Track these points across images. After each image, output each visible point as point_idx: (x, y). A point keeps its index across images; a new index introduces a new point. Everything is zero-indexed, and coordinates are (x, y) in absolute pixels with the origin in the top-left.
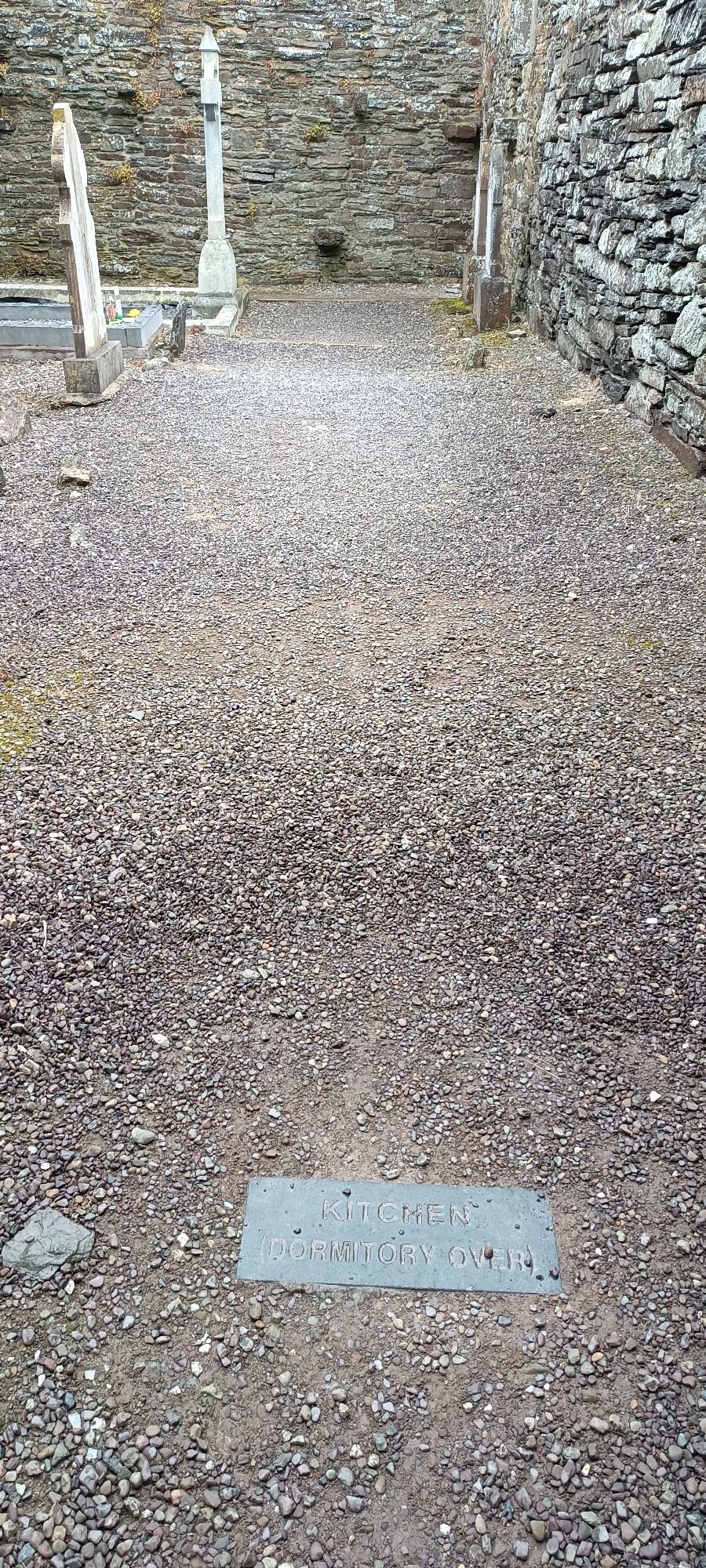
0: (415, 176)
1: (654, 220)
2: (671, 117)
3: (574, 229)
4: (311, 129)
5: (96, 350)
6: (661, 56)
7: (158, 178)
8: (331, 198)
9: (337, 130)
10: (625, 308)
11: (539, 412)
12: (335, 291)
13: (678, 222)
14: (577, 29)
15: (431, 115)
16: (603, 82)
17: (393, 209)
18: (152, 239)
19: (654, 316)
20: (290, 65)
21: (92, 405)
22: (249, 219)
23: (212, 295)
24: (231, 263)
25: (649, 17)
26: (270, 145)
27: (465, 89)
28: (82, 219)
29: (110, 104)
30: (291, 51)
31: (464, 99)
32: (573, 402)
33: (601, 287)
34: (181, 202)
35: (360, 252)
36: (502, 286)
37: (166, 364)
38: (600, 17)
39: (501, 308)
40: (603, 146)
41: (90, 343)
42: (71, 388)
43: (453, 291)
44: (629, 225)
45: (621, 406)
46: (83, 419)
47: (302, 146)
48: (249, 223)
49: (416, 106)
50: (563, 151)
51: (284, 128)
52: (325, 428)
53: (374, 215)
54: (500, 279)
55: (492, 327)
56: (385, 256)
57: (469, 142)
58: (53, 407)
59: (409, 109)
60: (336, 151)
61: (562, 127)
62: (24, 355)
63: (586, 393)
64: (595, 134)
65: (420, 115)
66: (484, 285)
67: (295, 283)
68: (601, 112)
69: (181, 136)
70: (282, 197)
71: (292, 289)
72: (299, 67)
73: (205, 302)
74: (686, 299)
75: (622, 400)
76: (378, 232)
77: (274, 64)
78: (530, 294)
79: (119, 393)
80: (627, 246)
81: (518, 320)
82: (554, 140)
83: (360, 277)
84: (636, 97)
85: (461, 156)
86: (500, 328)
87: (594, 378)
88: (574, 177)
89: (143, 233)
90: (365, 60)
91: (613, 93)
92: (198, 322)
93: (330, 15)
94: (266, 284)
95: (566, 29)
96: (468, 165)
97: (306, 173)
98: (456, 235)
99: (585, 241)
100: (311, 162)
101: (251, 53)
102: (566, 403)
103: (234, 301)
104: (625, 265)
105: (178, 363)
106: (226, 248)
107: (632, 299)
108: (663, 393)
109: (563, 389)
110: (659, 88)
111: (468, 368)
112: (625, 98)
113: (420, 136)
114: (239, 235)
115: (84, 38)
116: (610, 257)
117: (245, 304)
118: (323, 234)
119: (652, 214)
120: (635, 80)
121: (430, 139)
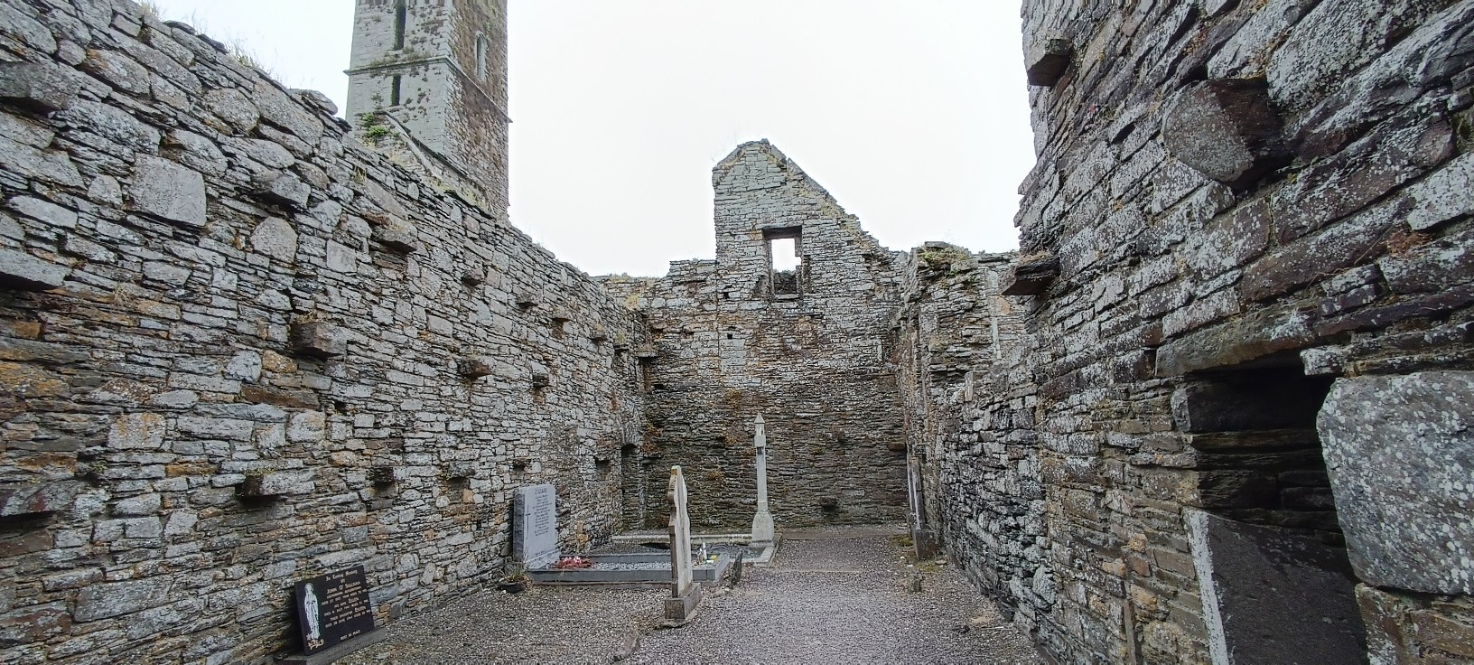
0: (874, 468)
1: (1007, 515)
2: (1003, 462)
3: (963, 509)
4: (815, 449)
5: (685, 591)
6: (991, 432)
7: (735, 476)
8: (828, 482)
9: (829, 448)
10: (1000, 563)
11: (957, 629)
12: (832, 530)
13: (1021, 520)
14: (947, 410)
15: (879, 439)
16: (965, 438)
17: (863, 485)
18: (730, 506)
19: (1019, 571)
20: (803, 421)
21: (679, 627)
22: (784, 494)
23: (759, 542)
24: (771, 524)
25: (982, 412)
26: (794, 457)
27: (896, 426)
28: (682, 520)
29: (712, 443)
30: (804, 415)
31: (896, 431)
32: (979, 620)
33: (985, 546)
34: (746, 487)
35: (846, 508)
36: (928, 534)
37: (727, 592)
38: (957, 407)
39: (930, 547)
40: (971, 469)
41: (681, 587)
42: (667, 616)
43: (902, 529)
44: (993, 514)
45: (1012, 624)
46: (670, 638)
47: (811, 457)
48: (782, 496)
49: (871, 435)
50: (951, 468)
51: (801, 450)
52: (819, 642)
53: (853, 489)
54: (927, 530)
55: (927, 559)
56: (861, 510)
57: (901, 451)
58: (656, 628)
59: (867, 437)
60: (829, 459)
61: (947, 455)
62: (649, 586)
63: (987, 613)
64: (966, 462)
65: (874, 439)
66: (917, 534)
67: (810, 526)
68: (967, 452)
69: (747, 456)
70: (801, 482)
71: (808, 529)
72: (808, 421)
73: (755, 545)
74: (1036, 565)
75: (1012, 621)
76: (856, 497)
77: (794, 421)
78: (946, 539)
79: (696, 618)
80: (994, 527)
81: (941, 554)
82: (945, 460)
83: (847, 521)
84: (982, 449)
85: (898, 458)
86: (930, 558)
87: (991, 601)
88: (958, 481)
89: (726, 503)
90: (842, 416)
91: (970, 444)
92: (750, 560)
93: (823, 398)
94: (793, 527)
95: (942, 408)
96: (903, 462)
97: (814, 470)
98: (900, 498)
99: (971, 517)
100: (816, 465)
101: (782, 417)
102: (976, 621)
103: (772, 544)
104: (996, 537)
105: (736, 589)
106: (769, 517)
107: (1004, 559)
108: (1036, 622)
109: (973, 610)
110: (995, 447)
111: (911, 592)
112: (977, 449)
113: (874, 449)
114: (778, 503)
115: (700, 415)
116: (987, 530)
117: (779, 544)
118: (824, 500)
119: (1005, 512)
120: (981, 440)
121: (881, 450)
